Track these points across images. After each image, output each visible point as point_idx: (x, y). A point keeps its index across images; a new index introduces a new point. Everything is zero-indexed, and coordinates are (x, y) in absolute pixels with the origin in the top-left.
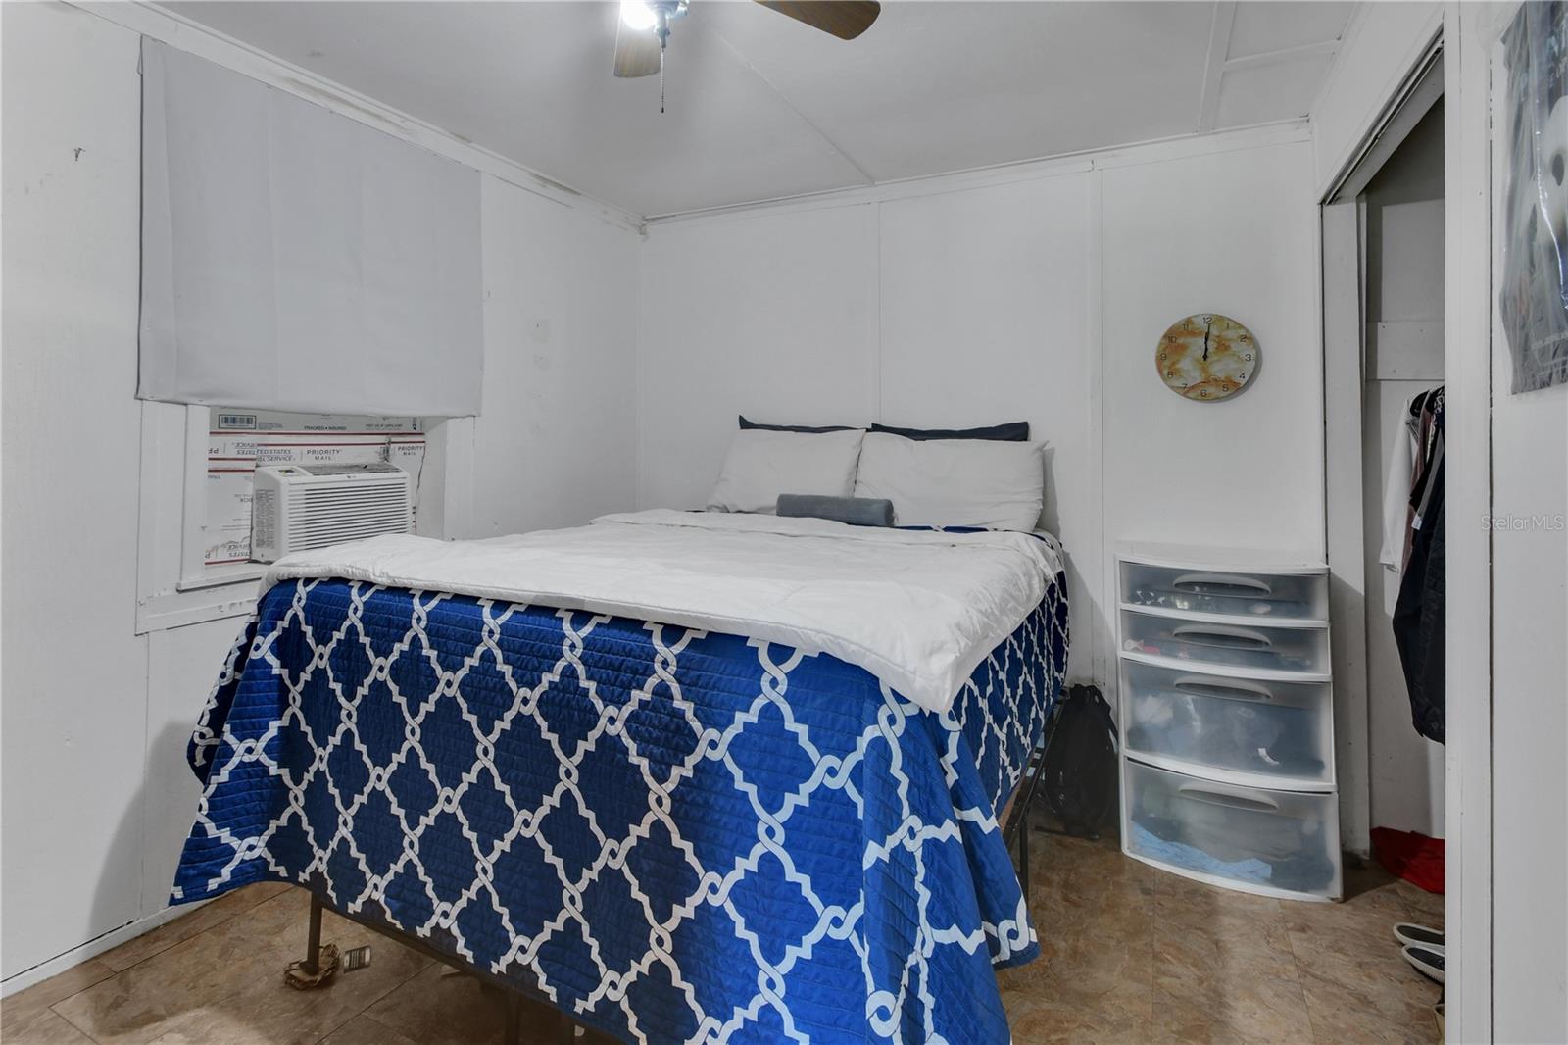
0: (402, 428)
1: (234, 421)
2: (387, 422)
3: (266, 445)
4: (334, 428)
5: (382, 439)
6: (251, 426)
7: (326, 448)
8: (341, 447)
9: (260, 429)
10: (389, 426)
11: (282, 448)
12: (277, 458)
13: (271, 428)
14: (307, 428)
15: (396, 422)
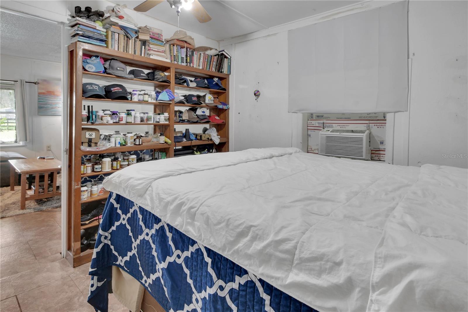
0: (378, 118)
1: (319, 117)
2: (369, 116)
3: (327, 123)
4: (346, 118)
5: (367, 122)
6: (323, 118)
7: (344, 124)
8: (349, 124)
9: (325, 119)
10: (370, 117)
11: (330, 124)
12: (329, 127)
13: (328, 118)
14: (337, 118)
15: (374, 115)
